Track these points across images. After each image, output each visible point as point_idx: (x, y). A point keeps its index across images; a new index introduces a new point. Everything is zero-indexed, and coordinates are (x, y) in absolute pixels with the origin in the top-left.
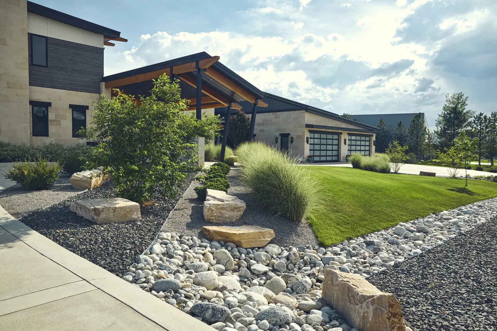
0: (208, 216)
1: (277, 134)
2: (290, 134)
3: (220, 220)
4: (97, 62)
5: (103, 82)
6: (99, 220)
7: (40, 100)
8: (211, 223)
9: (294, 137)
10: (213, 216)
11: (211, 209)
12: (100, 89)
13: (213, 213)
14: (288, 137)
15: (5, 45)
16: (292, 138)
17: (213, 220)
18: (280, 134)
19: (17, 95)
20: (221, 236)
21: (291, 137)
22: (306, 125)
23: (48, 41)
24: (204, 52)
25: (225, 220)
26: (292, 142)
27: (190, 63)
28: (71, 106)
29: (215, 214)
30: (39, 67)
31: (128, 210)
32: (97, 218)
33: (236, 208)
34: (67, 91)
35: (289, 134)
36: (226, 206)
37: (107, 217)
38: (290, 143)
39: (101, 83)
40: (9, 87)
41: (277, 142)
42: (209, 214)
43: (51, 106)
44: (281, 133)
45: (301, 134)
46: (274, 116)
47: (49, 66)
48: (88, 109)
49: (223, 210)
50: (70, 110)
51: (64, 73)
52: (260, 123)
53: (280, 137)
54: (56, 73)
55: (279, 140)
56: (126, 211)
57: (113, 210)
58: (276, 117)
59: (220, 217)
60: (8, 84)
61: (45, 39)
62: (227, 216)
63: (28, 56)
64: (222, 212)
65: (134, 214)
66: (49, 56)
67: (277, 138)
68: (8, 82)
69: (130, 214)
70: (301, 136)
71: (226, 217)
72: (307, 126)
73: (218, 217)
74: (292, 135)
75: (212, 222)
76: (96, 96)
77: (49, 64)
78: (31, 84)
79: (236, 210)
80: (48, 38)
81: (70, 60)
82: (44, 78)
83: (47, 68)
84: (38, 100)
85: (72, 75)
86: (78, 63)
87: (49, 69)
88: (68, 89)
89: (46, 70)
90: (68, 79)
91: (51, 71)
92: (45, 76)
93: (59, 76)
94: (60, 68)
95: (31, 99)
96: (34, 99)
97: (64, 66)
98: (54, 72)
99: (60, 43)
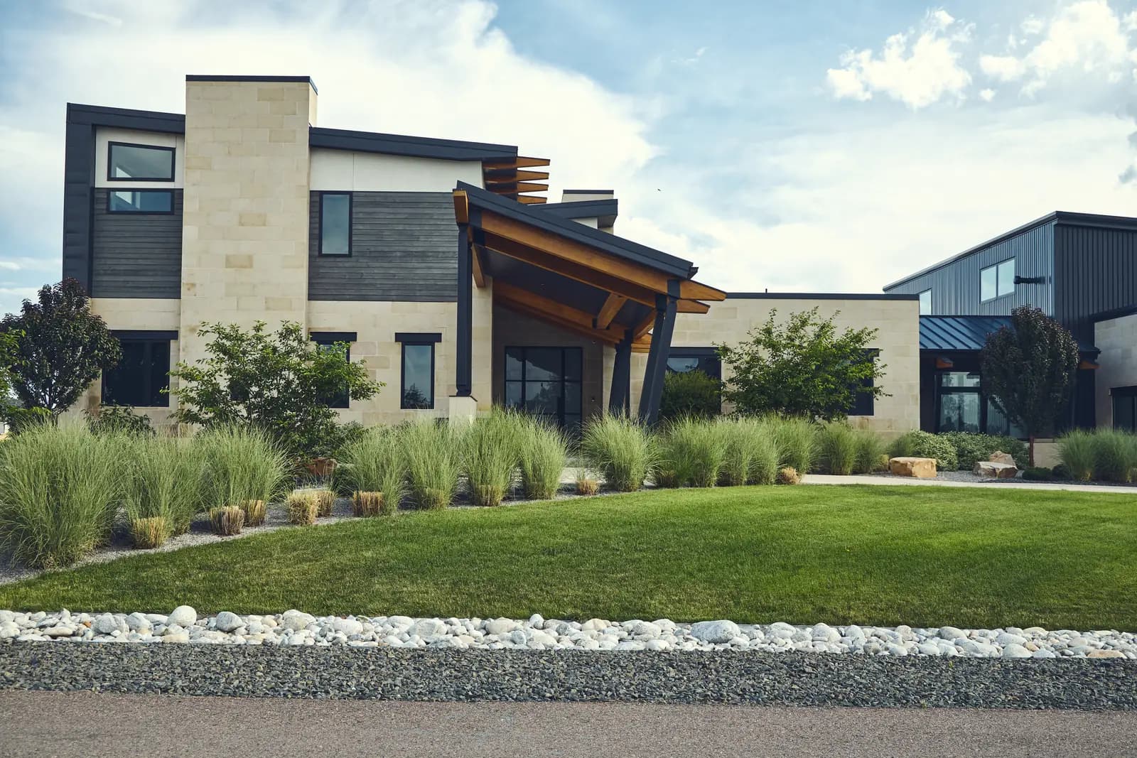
7: (334, 328)
15: (264, 225)
23: (355, 199)
28: (400, 337)
30: (332, 259)
34: (390, 303)
40: (268, 309)
43: (356, 340)
47: (354, 255)
48: (440, 340)
50: (398, 346)
51: (386, 265)
54: (369, 267)
60: (266, 302)
61: (347, 197)
63: (306, 240)
66: (354, 232)
68: (266, 299)
77: (355, 250)
78: (312, 297)
80: (354, 194)
81: (401, 233)
82: (343, 281)
83: (350, 259)
84: (329, 328)
85: (403, 265)
86: (418, 238)
87: (353, 259)
88: (394, 297)
89: (348, 263)
90: (395, 276)
91: (359, 265)
92: (345, 276)
93: (376, 271)
94: (376, 254)
95: (314, 328)
96: (321, 326)
97: (386, 249)
98: (364, 265)
99: (378, 199)
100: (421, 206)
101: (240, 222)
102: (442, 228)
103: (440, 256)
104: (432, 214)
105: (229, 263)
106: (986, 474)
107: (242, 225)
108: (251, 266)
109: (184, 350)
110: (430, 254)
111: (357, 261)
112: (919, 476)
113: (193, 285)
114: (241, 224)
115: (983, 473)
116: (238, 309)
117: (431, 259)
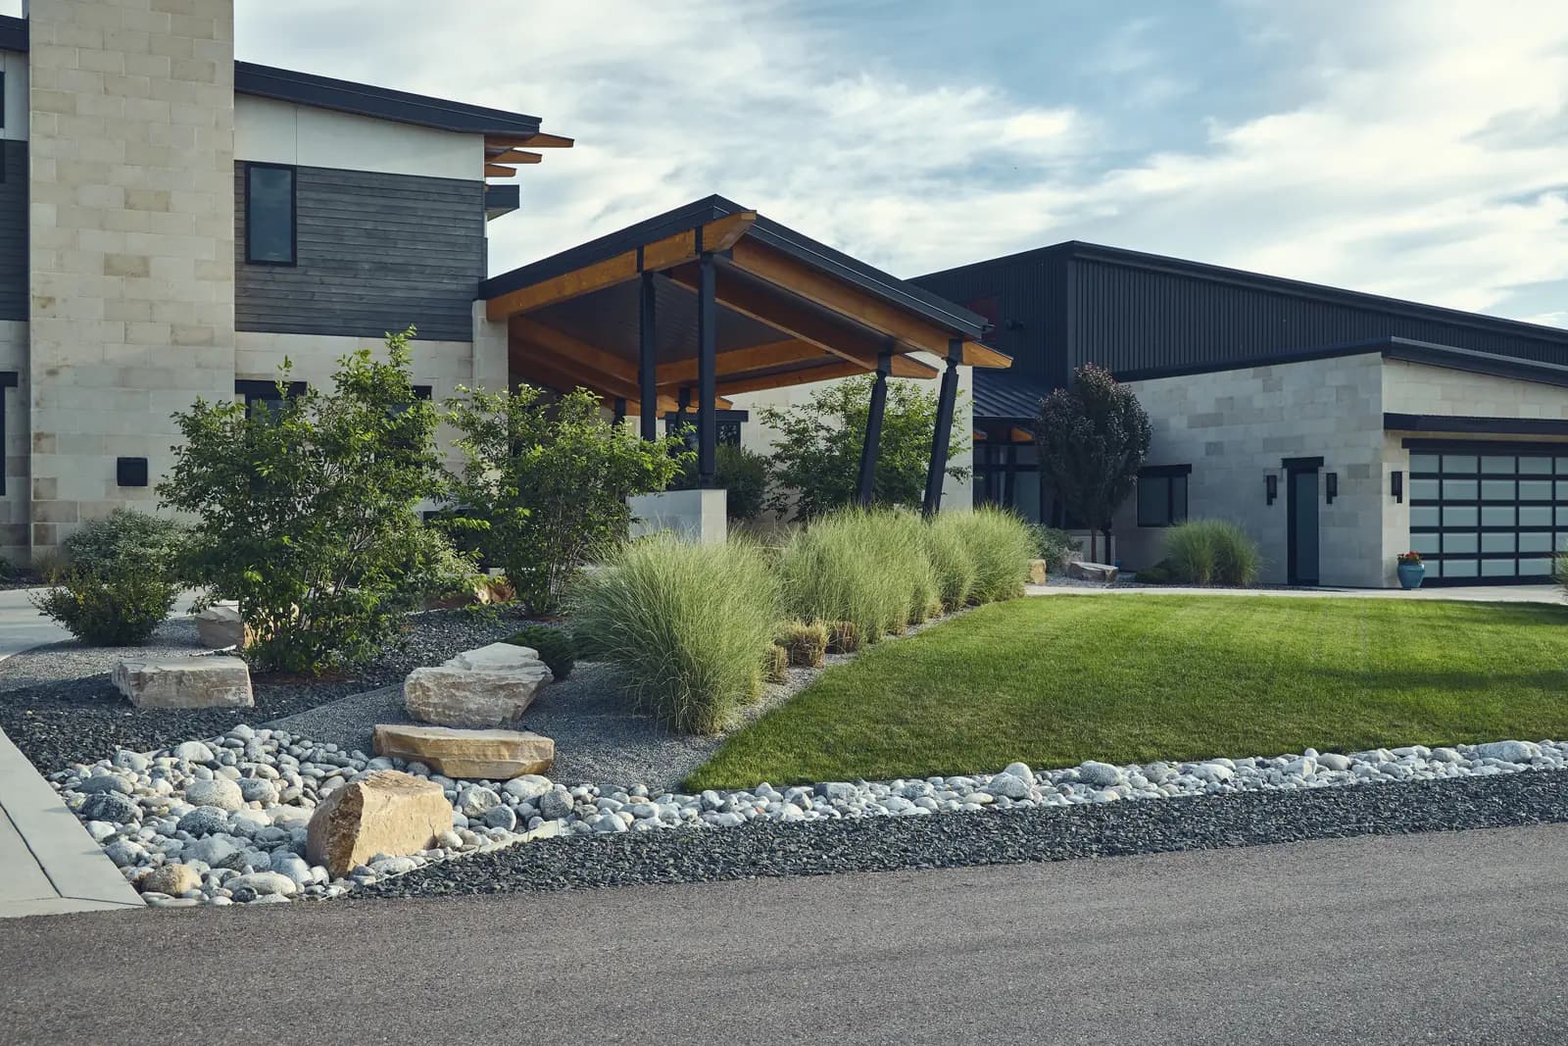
0: (413, 703)
1: (1274, 462)
2: (1322, 458)
3: (450, 715)
4: (463, 232)
5: (478, 302)
6: (141, 700)
7: (272, 375)
8: (425, 722)
9: (1342, 474)
10: (428, 704)
11: (421, 685)
12: (471, 325)
13: (428, 697)
14: (1316, 471)
15: (167, 210)
16: (1332, 478)
17: (428, 714)
18: (1286, 462)
19: (199, 366)
20: (403, 747)
21: (1328, 474)
22: (1387, 415)
23: (300, 178)
24: (716, 195)
25: (467, 718)
26: (1332, 493)
27: (682, 236)
29: (434, 700)
30: (269, 269)
31: (214, 679)
32: (137, 695)
33: (501, 687)
34: (357, 338)
35: (1320, 461)
36: (469, 680)
37: (161, 694)
38: (1322, 498)
39: (474, 303)
40: (175, 342)
41: (1271, 496)
42: (417, 697)
43: (305, 394)
44: (1287, 455)
45: (1365, 457)
46: (1258, 383)
47: (298, 263)
48: (430, 397)
49: (458, 689)
51: (348, 281)
52: (1208, 415)
53: (1285, 472)
54: (323, 283)
55: (1282, 488)
56: (209, 681)
57: (176, 677)
58: (1266, 389)
59: (450, 708)
60: (172, 332)
61: (289, 173)
62: (472, 706)
63: (233, 238)
64: (457, 694)
65: (230, 690)
66: (299, 228)
67: (1271, 481)
68: (172, 326)
69: (219, 691)
70: (1367, 466)
71: (469, 711)
72: (1393, 422)
73: (445, 707)
74: (1335, 462)
75: (426, 719)
76: (456, 348)
77: (299, 255)
78: (240, 327)
79: (502, 693)
80: (298, 169)
81: (369, 234)
82: (285, 304)
83: (292, 270)
84: (265, 375)
85: (374, 282)
86: (395, 243)
87: (299, 270)
88: (362, 331)
89: (291, 275)
90: (362, 299)
91: (306, 278)
92: (287, 295)
93: (334, 291)
94: (334, 264)
95: (242, 374)
96: (255, 371)
97: (349, 257)
98: (317, 279)
99: (336, 181)
100: (398, 194)
101: (126, 203)
102: (431, 230)
103: (427, 272)
104: (416, 208)
105: (109, 267)
106: (1093, 577)
107: (131, 208)
108: (146, 274)
109: (37, 404)
110: (413, 268)
111: (305, 274)
112: (1036, 581)
113: (51, 300)
114: (128, 205)
115: (1090, 576)
116: (126, 342)
117: (414, 275)
